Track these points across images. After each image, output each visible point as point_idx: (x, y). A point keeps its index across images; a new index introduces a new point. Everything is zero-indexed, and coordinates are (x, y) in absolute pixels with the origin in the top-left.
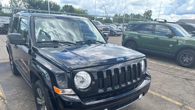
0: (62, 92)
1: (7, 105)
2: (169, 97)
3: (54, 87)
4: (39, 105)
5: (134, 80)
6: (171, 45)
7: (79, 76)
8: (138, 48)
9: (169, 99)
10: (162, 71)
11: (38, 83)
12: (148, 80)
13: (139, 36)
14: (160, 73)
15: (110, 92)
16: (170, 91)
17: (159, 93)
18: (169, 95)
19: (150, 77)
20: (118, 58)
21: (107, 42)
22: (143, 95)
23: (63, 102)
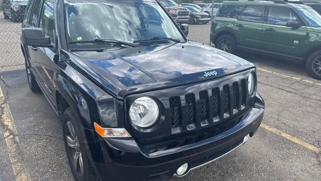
0: (108, 134)
1: (18, 147)
2: (294, 136)
3: (95, 124)
4: (70, 148)
5: (234, 110)
6: (295, 42)
7: (138, 105)
8: (238, 46)
9: (295, 140)
10: (281, 87)
11: (68, 112)
12: (259, 108)
13: (240, 26)
14: (277, 90)
15: (191, 132)
16: (296, 123)
17: (277, 127)
18: (295, 133)
19: (262, 103)
20: (207, 72)
21: (185, 40)
22: (251, 135)
23: (110, 150)
